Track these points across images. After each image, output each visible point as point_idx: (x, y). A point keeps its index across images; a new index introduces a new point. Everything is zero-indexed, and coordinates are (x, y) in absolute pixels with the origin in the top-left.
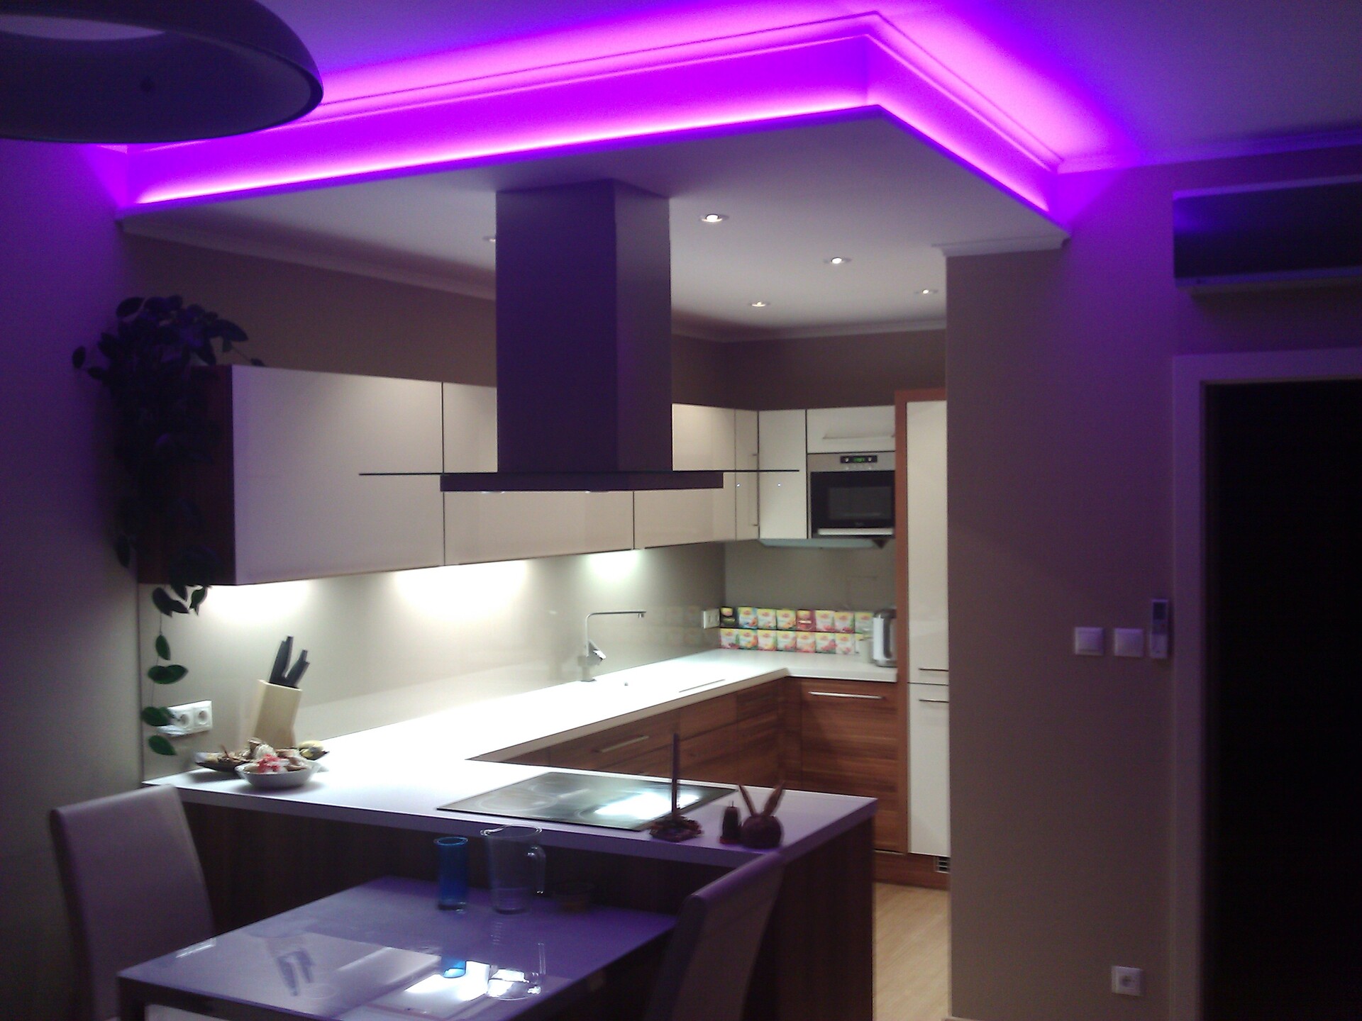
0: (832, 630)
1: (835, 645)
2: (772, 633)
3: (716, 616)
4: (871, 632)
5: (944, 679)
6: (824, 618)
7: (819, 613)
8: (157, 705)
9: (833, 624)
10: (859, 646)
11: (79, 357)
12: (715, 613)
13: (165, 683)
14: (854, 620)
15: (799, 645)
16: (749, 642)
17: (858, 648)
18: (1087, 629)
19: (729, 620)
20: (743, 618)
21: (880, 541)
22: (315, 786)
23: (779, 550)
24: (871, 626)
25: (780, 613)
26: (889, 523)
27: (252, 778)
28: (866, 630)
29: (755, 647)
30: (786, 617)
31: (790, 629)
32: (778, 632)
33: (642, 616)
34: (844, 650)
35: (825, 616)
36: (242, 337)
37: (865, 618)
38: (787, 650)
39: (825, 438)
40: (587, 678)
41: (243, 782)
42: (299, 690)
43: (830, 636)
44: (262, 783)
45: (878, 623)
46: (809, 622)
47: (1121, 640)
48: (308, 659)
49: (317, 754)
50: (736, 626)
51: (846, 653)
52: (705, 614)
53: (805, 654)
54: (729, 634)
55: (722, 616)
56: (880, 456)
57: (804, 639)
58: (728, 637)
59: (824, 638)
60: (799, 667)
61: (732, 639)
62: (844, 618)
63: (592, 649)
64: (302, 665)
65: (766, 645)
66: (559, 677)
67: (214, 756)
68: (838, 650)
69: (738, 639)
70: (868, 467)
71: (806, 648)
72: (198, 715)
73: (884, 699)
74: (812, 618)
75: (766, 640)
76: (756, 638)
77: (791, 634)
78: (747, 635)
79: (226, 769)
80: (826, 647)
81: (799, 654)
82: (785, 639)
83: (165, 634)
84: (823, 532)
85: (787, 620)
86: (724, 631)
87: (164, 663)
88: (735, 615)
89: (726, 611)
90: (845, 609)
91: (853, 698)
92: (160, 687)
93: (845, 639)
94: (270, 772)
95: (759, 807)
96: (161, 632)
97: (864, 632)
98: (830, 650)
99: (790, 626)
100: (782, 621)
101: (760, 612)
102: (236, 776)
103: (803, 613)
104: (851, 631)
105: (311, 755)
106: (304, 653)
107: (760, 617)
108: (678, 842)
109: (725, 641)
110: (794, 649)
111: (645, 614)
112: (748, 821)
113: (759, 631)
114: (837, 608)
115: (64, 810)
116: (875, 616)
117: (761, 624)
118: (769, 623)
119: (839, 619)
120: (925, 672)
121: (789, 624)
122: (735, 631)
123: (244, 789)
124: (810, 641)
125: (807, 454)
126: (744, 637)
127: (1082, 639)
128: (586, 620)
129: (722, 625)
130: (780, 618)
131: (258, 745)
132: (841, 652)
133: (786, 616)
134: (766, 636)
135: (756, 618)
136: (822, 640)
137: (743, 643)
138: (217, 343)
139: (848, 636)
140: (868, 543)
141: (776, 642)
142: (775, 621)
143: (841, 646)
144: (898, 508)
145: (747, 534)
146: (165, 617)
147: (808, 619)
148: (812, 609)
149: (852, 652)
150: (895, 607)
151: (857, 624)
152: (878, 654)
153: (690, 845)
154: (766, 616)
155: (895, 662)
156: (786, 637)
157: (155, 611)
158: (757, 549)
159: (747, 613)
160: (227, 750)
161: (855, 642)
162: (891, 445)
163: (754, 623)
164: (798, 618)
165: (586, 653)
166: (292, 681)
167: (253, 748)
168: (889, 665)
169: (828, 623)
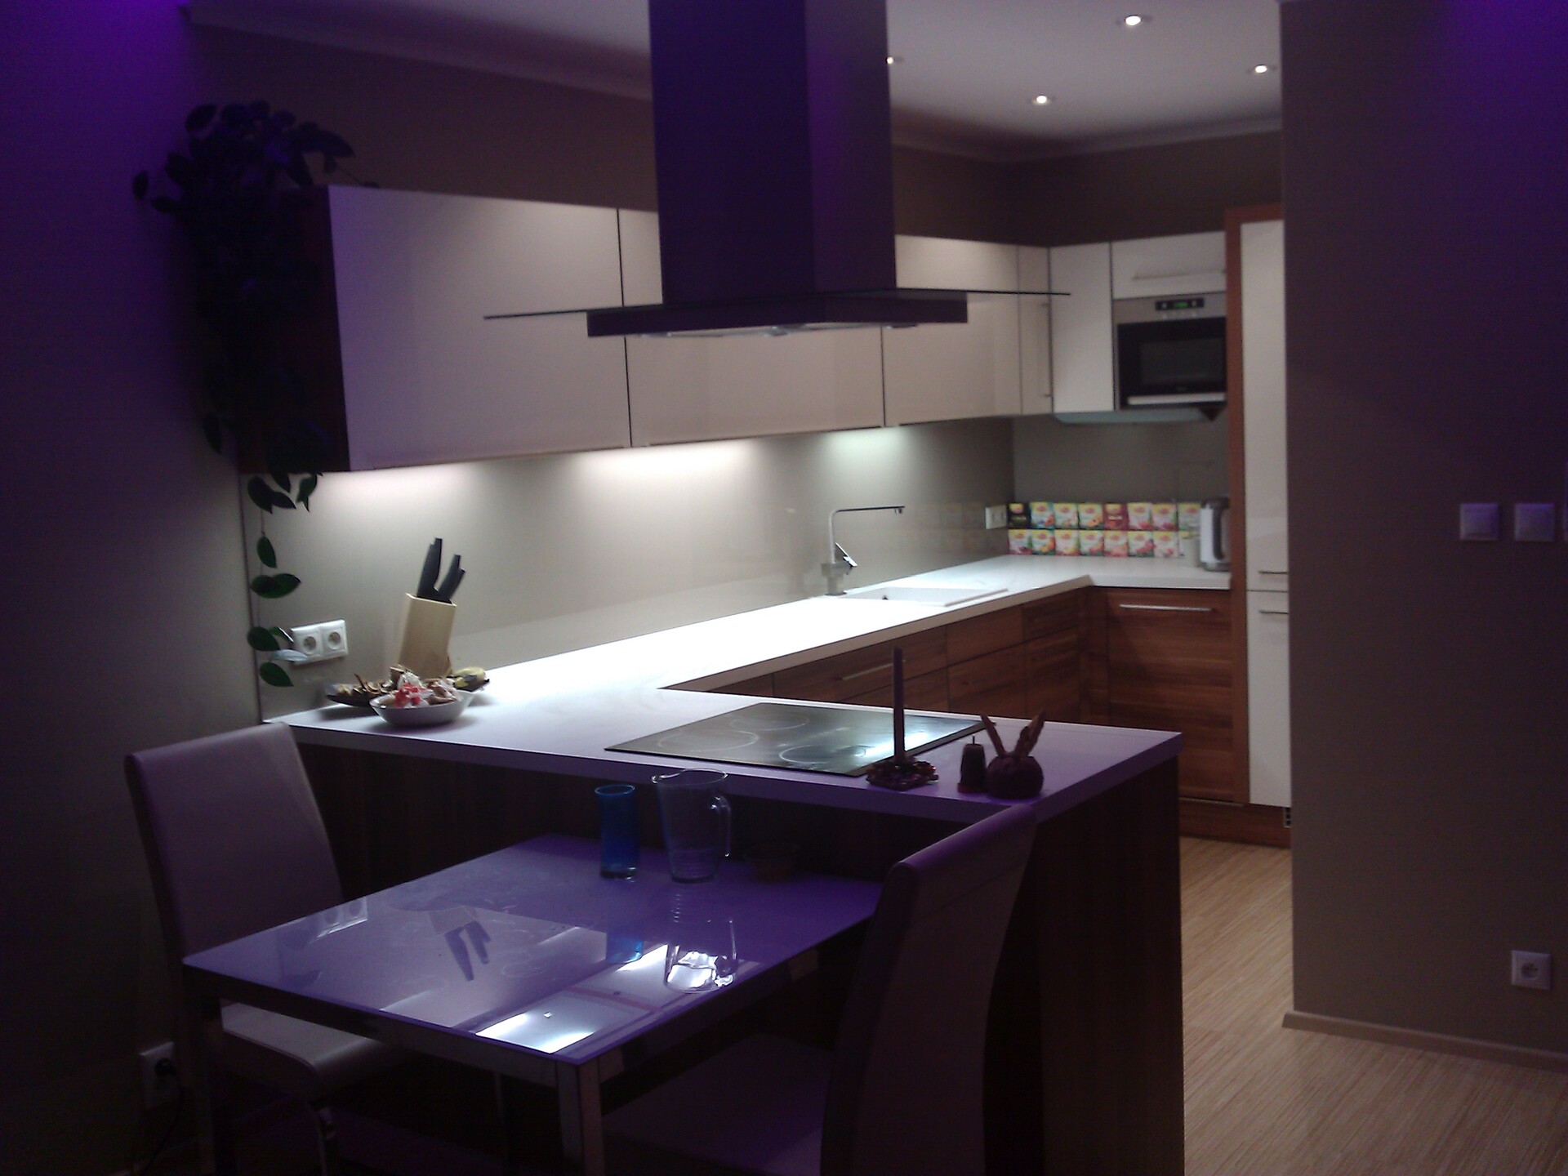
0: (1149, 527)
1: (1153, 547)
2: (1074, 534)
3: (1002, 514)
4: (1198, 529)
5: (1284, 585)
6: (1138, 512)
7: (1132, 507)
8: (267, 626)
9: (1151, 519)
10: (1185, 547)
11: (140, 184)
12: (1002, 509)
13: (273, 597)
14: (1177, 514)
15: (1108, 548)
16: (1044, 546)
17: (1182, 550)
18: (1476, 506)
19: (1018, 518)
20: (1036, 516)
21: (1210, 410)
22: (467, 722)
23: (1080, 429)
24: (1198, 521)
25: (1083, 508)
26: (1219, 386)
27: (386, 713)
28: (1192, 525)
29: (1053, 551)
30: (1091, 513)
31: (1096, 528)
32: (1081, 531)
33: (900, 512)
34: (1167, 552)
35: (1140, 510)
36: (345, 150)
37: (1193, 511)
38: (1092, 553)
39: (1137, 278)
40: (834, 591)
41: (380, 719)
42: (454, 605)
43: (1147, 535)
44: (402, 718)
45: (1206, 516)
46: (1120, 518)
47: (1524, 519)
48: (463, 566)
49: (475, 683)
50: (1029, 525)
51: (1168, 555)
52: (988, 511)
53: (1115, 559)
54: (1020, 536)
55: (1010, 514)
56: (1208, 300)
57: (1114, 540)
58: (1018, 540)
59: (1140, 538)
60: (1105, 575)
61: (1024, 543)
62: (1164, 512)
63: (840, 555)
64: (456, 574)
65: (1066, 548)
66: (800, 591)
67: (348, 688)
68: (1157, 552)
69: (1030, 543)
70: (1193, 314)
71: (1116, 551)
72: (327, 637)
73: (1214, 611)
74: (1124, 513)
75: (1065, 544)
76: (1054, 540)
77: (1098, 534)
78: (1043, 537)
79: (360, 704)
80: (1142, 549)
81: (1107, 559)
82: (1090, 540)
83: (269, 536)
84: (1134, 401)
85: (1092, 516)
86: (1013, 533)
87: (270, 572)
88: (1027, 512)
89: (1016, 507)
90: (1166, 500)
91: (1176, 610)
92: (269, 604)
93: (1166, 539)
94: (409, 706)
95: (1010, 743)
96: (263, 533)
97: (1191, 529)
98: (1148, 553)
99: (1096, 524)
100: (1086, 518)
101: (1058, 507)
102: (371, 712)
103: (1111, 507)
104: (1174, 527)
105: (466, 685)
106: (457, 559)
107: (1058, 514)
108: (905, 790)
109: (1015, 545)
110: (1102, 553)
111: (903, 510)
112: (994, 761)
113: (1056, 531)
114: (1155, 500)
115: (141, 756)
116: (1203, 505)
117: (1059, 522)
118: (1069, 520)
119: (1160, 513)
120: (1268, 576)
121: (1094, 521)
122: (1027, 533)
123: (378, 728)
124: (1122, 542)
125: (1113, 301)
126: (1039, 539)
127: (1470, 520)
128: (830, 519)
129: (1011, 524)
130: (1083, 514)
131: (402, 673)
132: (1160, 555)
133: (1091, 511)
134: (1067, 537)
135: (1053, 516)
136: (1136, 540)
137: (1037, 547)
138: (314, 161)
139: (1171, 534)
140: (1195, 414)
141: (1079, 545)
142: (1076, 518)
143: (1161, 547)
144: (1231, 367)
145: (1039, 407)
146: (266, 513)
147: (1119, 514)
148: (1124, 503)
149: (1176, 554)
150: (1227, 495)
151: (1182, 519)
152: (1207, 555)
153: (918, 794)
154: (1065, 512)
155: (1228, 565)
156: (1091, 537)
157: (254, 509)
158: (1051, 426)
159: (1042, 509)
160: (364, 681)
161: (1178, 541)
162: (1219, 283)
163: (1050, 521)
164: (1106, 514)
165: (833, 561)
166: (445, 595)
167: (396, 677)
168: (1221, 568)
169: (1144, 517)
